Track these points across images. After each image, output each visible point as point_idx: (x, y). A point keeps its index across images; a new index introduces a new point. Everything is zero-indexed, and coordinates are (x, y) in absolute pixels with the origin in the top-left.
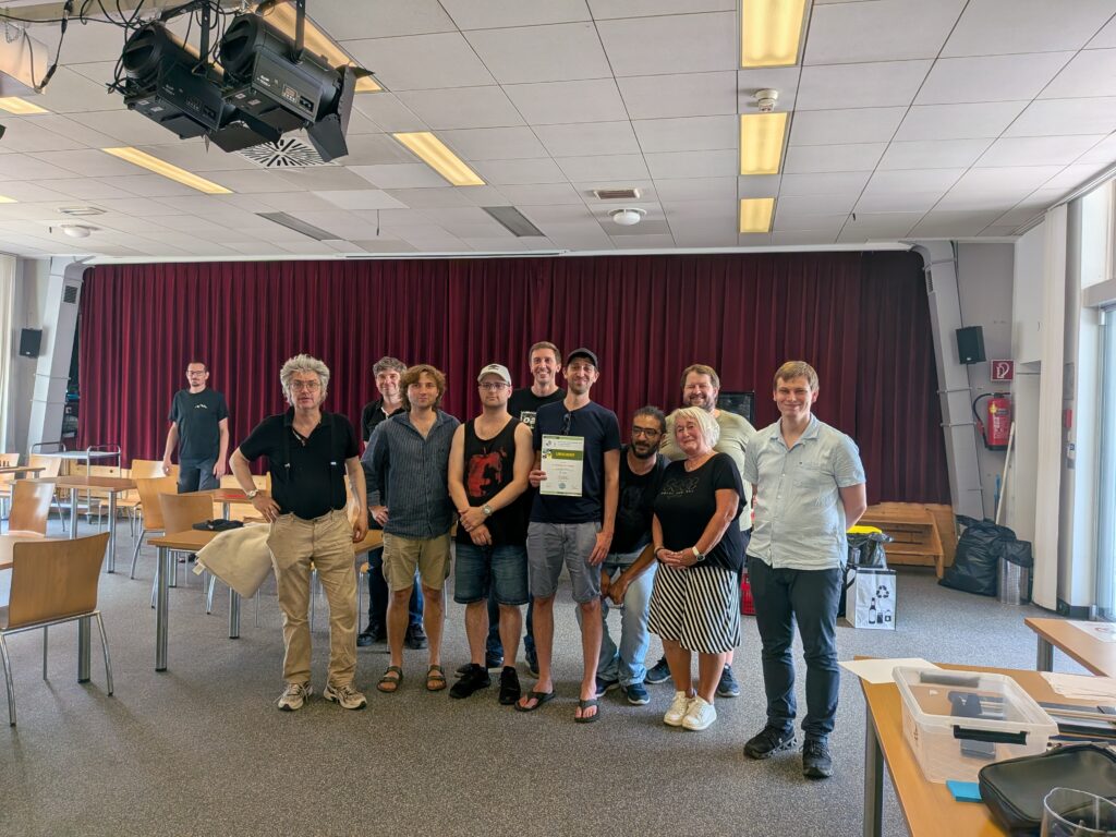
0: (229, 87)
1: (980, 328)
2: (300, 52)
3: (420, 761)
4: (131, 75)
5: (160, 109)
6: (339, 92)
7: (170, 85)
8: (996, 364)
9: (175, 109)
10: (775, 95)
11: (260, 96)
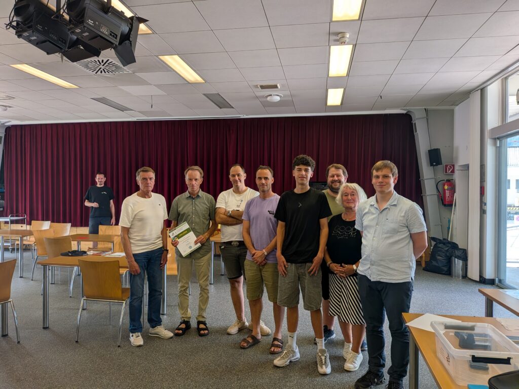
0: (72, 26)
1: (439, 149)
2: (110, 7)
3: (180, 371)
4: (19, 19)
5: (35, 38)
6: (130, 30)
7: (41, 25)
8: (446, 166)
9: (42, 38)
10: (348, 36)
11: (89, 31)
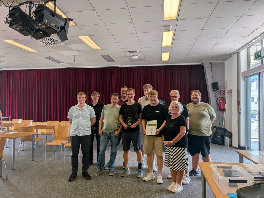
0: (37, 22)
1: (217, 82)
2: (55, 14)
4: (11, 19)
5: (19, 28)
6: (65, 24)
7: (21, 22)
8: (221, 91)
9: (22, 28)
10: (171, 27)
11: (45, 25)
